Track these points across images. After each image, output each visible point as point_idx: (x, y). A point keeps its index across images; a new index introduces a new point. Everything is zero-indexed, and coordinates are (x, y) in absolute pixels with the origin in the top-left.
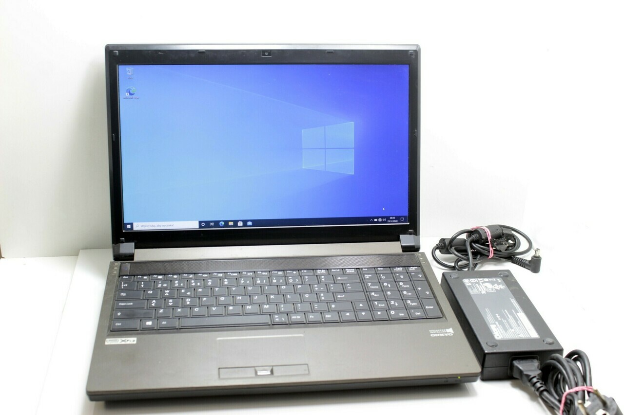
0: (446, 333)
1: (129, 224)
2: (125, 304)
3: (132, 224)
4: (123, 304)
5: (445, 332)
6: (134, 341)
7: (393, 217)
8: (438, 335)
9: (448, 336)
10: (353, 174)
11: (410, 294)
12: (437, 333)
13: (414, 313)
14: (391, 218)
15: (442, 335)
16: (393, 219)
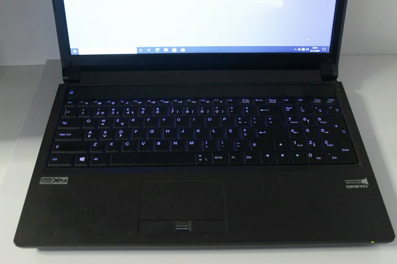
0: (362, 184)
1: (75, 49)
2: (64, 135)
3: (77, 50)
4: (62, 135)
5: (360, 183)
6: (66, 181)
7: (315, 47)
8: (353, 187)
9: (363, 188)
10: (282, 6)
11: (327, 132)
12: (352, 184)
13: (331, 156)
14: (314, 48)
15: (357, 187)
16: (315, 49)
